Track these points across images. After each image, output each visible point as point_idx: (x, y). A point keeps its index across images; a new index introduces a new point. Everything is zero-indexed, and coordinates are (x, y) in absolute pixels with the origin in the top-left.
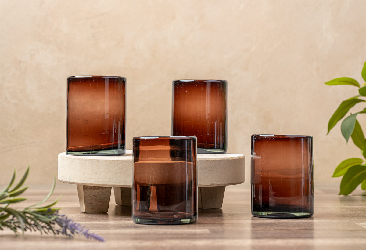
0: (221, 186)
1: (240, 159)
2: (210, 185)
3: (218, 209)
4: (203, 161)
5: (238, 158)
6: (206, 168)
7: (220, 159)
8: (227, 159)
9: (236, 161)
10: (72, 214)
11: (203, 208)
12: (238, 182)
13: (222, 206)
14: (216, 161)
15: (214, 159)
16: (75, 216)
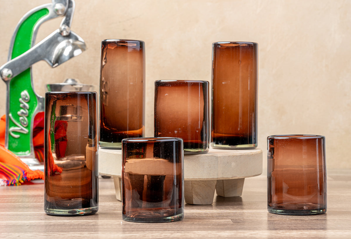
0: (241, 179)
1: (258, 154)
2: (232, 178)
3: (239, 197)
4: (225, 156)
5: (256, 153)
6: (228, 162)
7: (241, 154)
8: (246, 154)
9: (254, 155)
10: (110, 203)
11: (225, 196)
12: (257, 174)
13: (242, 194)
14: (237, 156)
15: (235, 155)
16: (112, 204)
